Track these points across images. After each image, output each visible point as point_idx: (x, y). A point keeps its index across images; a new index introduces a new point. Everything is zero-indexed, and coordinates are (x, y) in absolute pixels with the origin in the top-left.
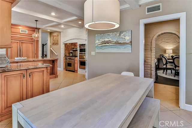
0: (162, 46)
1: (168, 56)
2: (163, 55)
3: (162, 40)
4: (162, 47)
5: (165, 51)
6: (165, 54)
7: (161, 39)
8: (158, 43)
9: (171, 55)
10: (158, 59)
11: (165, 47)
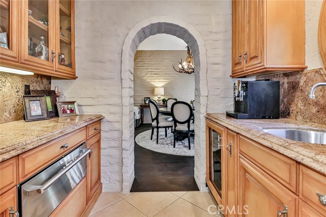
0: (148, 80)
1: (158, 100)
2: (149, 98)
3: (148, 69)
4: (148, 82)
5: (152, 90)
6: (153, 97)
7: (147, 66)
8: (141, 74)
9: (162, 98)
10: (141, 106)
11: (153, 83)
